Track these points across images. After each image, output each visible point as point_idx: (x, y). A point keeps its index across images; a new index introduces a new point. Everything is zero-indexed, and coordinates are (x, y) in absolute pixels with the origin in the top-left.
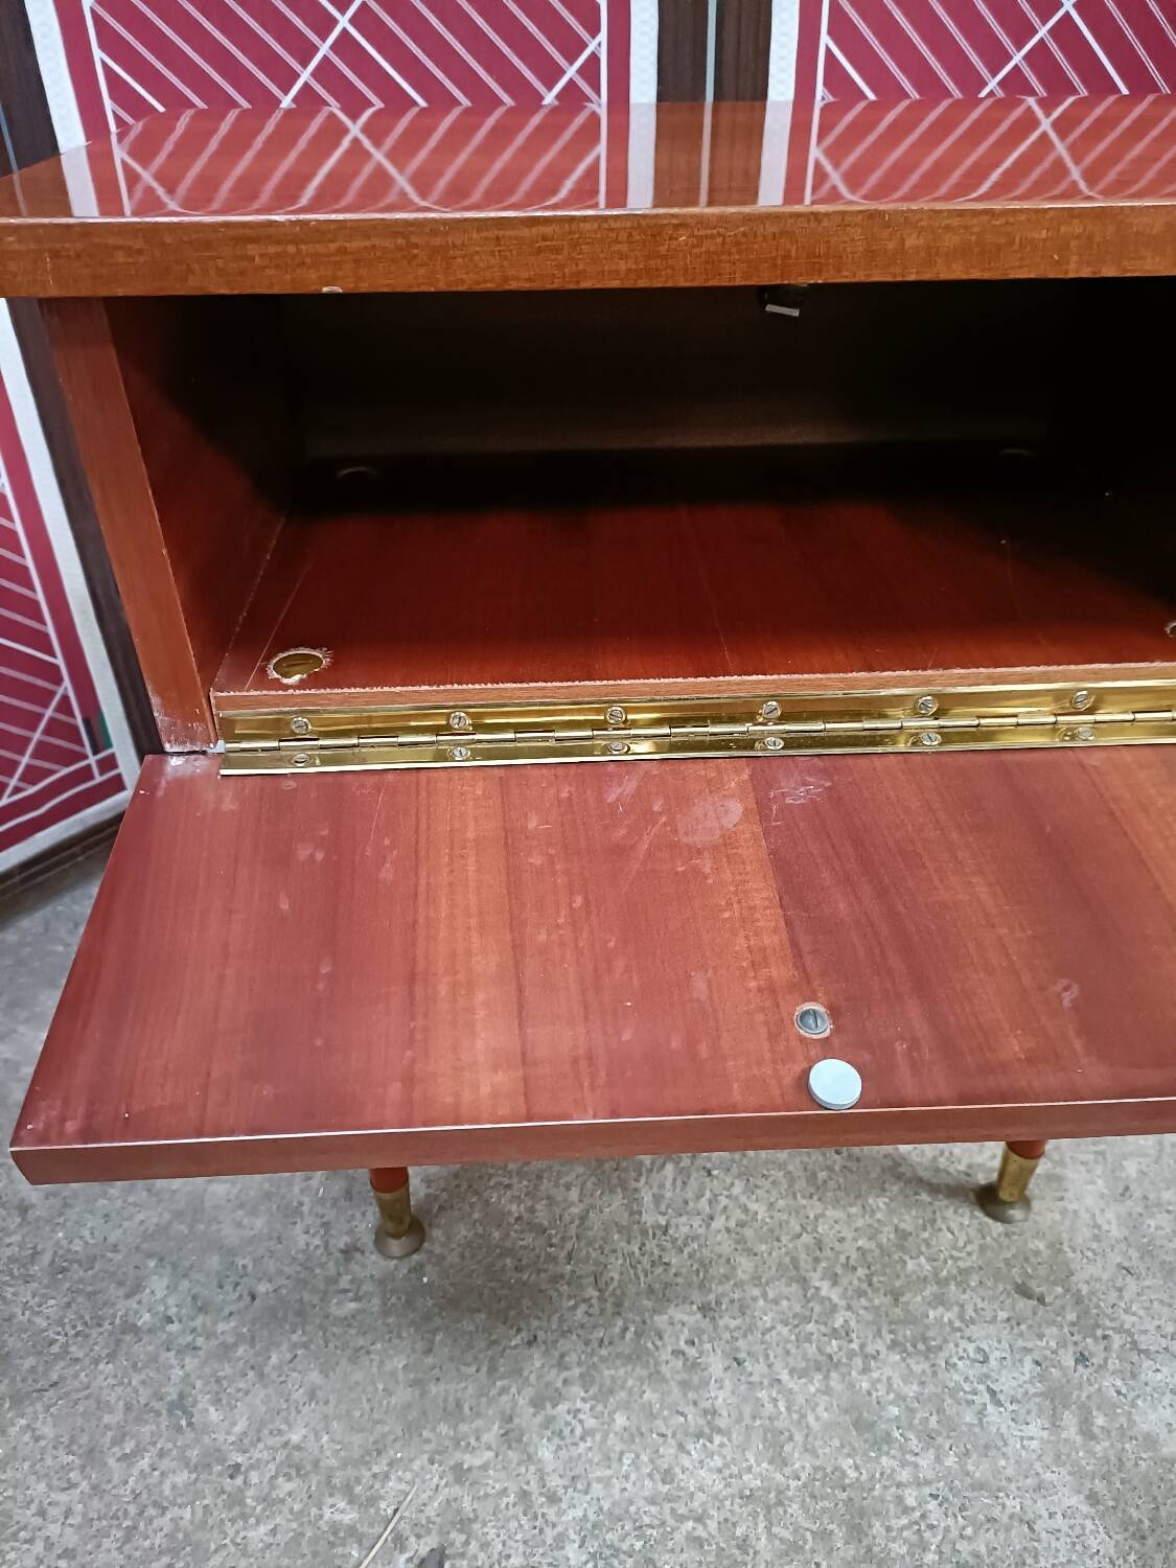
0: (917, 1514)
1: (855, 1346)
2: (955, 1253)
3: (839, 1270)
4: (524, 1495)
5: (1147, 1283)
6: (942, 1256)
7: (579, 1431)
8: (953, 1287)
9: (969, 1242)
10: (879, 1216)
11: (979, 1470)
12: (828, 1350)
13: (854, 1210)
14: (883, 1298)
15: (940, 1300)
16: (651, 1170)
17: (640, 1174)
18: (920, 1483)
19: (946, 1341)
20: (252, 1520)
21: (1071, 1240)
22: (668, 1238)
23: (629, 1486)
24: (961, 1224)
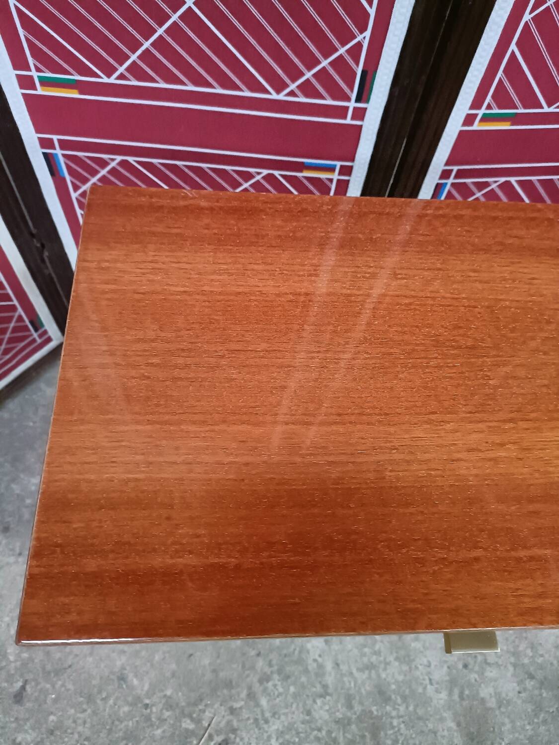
0: (396, 729)
4: (256, 720)
7: (276, 693)
11: (420, 712)
18: (399, 717)
20: (155, 727)
23: (294, 716)
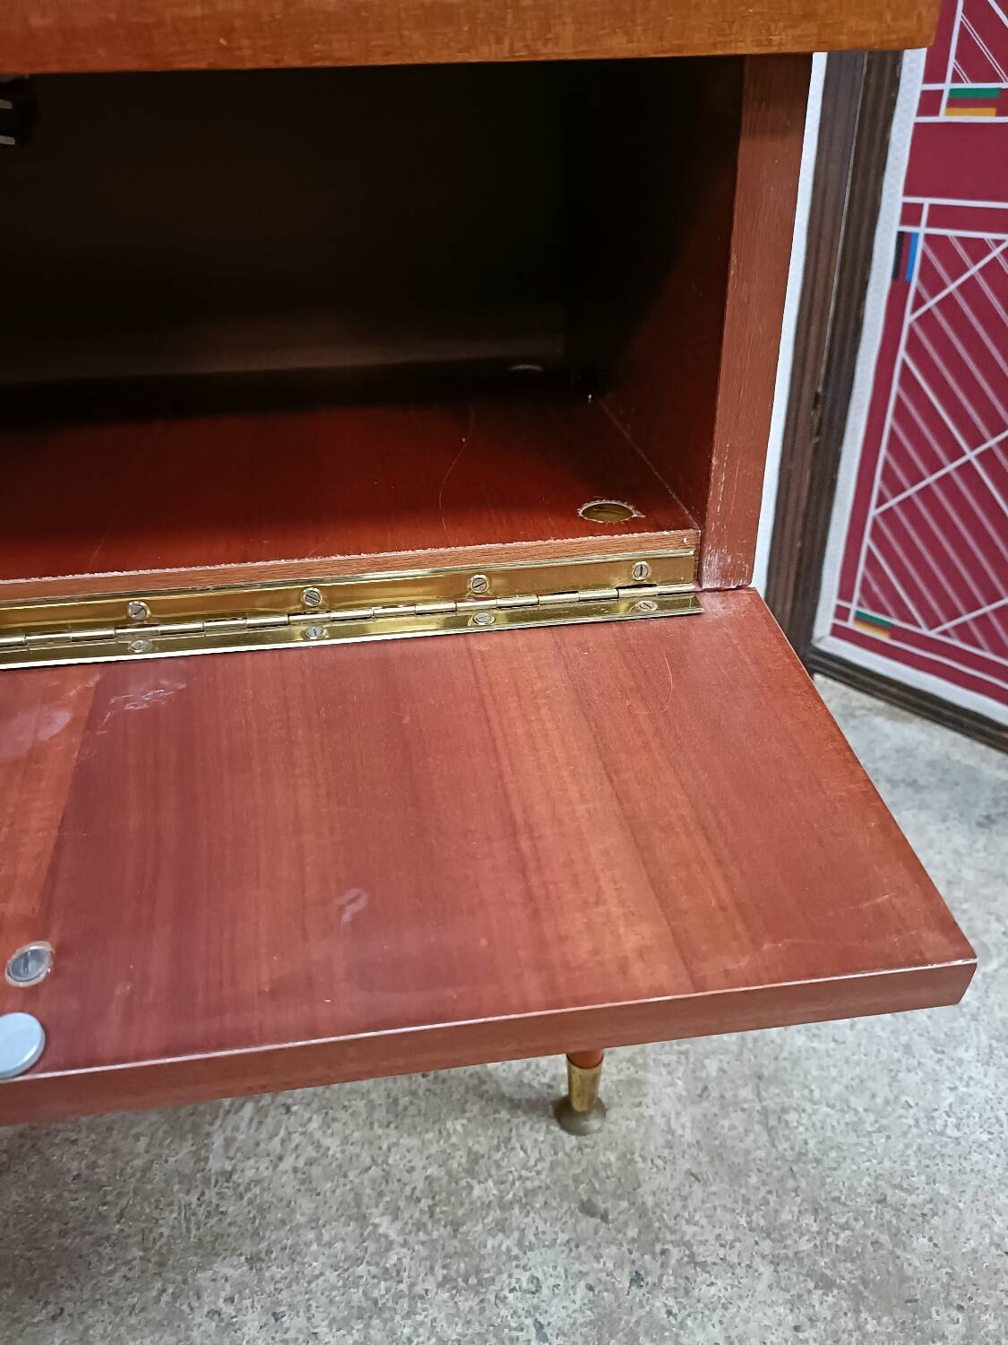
1: (403, 1286)
2: (524, 1173)
3: (402, 1204)
5: (713, 1189)
6: (511, 1178)
8: (516, 1211)
9: (541, 1159)
10: (454, 1140)
12: (376, 1294)
13: (429, 1136)
14: (442, 1229)
15: (502, 1227)
16: (228, 1112)
17: (216, 1117)
19: (500, 1272)
21: (643, 1148)
22: (231, 1185)
24: (536, 1140)
